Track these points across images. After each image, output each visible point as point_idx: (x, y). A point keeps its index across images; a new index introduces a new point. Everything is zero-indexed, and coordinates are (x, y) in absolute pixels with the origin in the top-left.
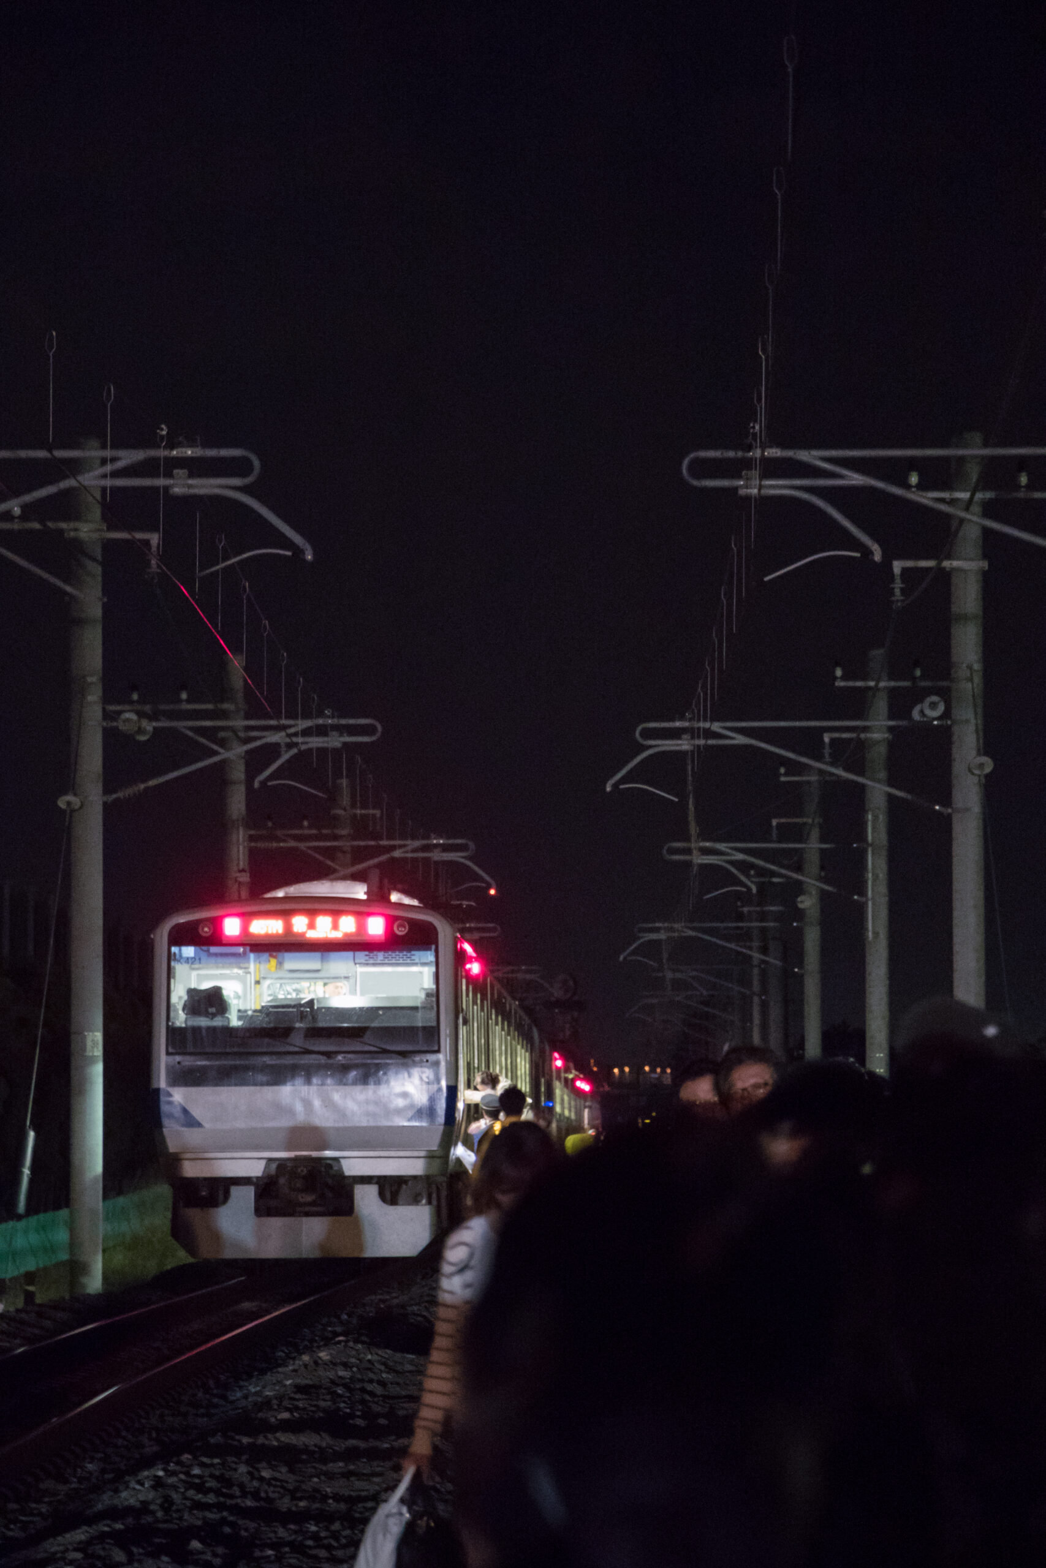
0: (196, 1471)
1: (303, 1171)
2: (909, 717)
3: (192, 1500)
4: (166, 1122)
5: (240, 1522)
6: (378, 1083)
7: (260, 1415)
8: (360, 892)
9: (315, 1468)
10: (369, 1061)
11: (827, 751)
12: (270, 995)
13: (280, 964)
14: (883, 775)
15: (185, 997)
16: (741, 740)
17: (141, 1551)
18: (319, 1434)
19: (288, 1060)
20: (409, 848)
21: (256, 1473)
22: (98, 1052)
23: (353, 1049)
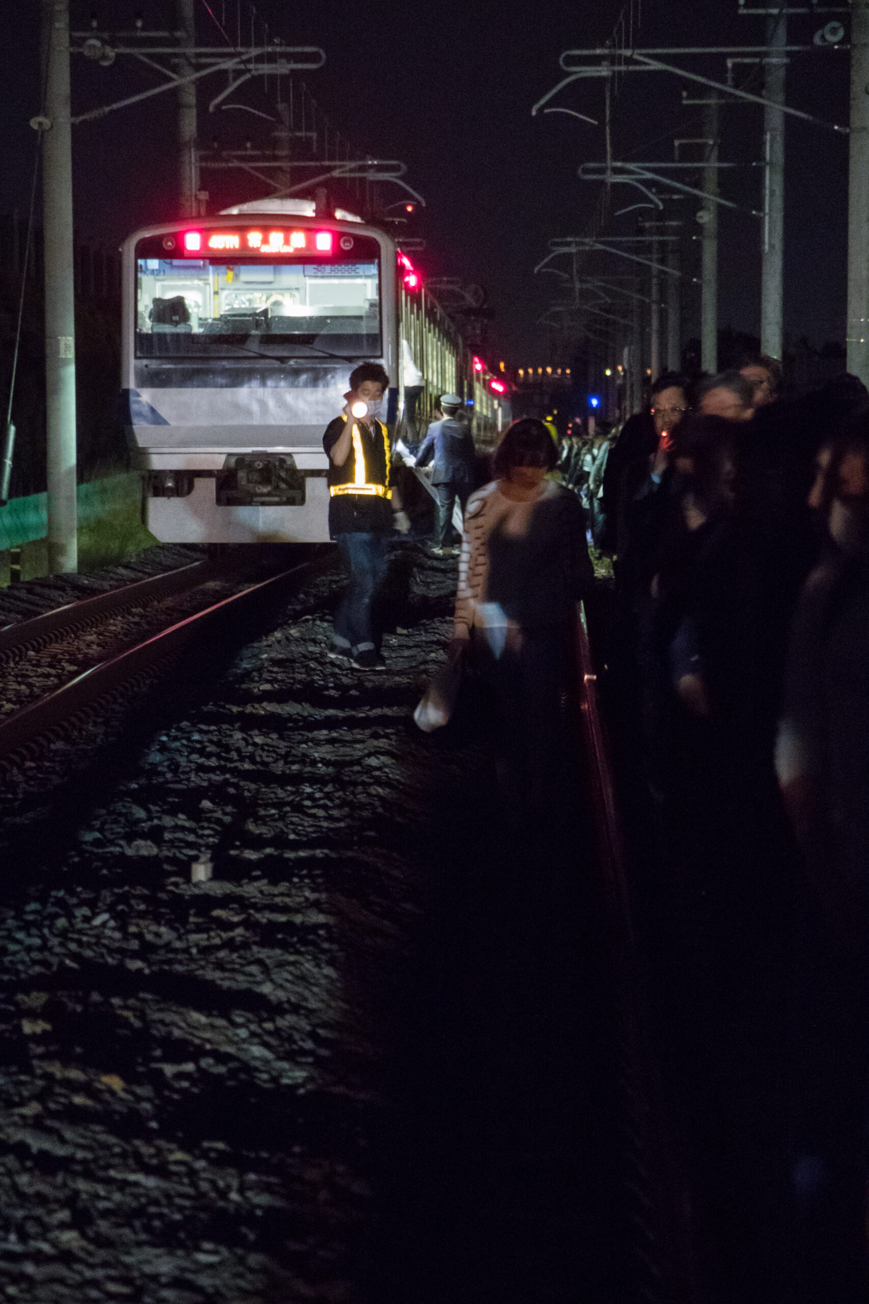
0: (196, 737)
1: (259, 465)
2: (811, 43)
3: (196, 763)
4: (135, 420)
5: (242, 783)
6: (327, 385)
7: (244, 686)
8: (308, 209)
9: (302, 735)
10: (318, 366)
11: (730, 75)
12: (228, 305)
13: (236, 276)
14: (781, 97)
15: (151, 306)
16: (656, 66)
17: (158, 808)
18: (301, 704)
19: (246, 365)
20: (347, 168)
21: (249, 739)
22: (71, 355)
23: (302, 354)
